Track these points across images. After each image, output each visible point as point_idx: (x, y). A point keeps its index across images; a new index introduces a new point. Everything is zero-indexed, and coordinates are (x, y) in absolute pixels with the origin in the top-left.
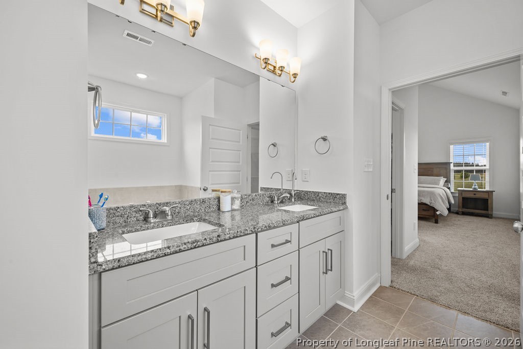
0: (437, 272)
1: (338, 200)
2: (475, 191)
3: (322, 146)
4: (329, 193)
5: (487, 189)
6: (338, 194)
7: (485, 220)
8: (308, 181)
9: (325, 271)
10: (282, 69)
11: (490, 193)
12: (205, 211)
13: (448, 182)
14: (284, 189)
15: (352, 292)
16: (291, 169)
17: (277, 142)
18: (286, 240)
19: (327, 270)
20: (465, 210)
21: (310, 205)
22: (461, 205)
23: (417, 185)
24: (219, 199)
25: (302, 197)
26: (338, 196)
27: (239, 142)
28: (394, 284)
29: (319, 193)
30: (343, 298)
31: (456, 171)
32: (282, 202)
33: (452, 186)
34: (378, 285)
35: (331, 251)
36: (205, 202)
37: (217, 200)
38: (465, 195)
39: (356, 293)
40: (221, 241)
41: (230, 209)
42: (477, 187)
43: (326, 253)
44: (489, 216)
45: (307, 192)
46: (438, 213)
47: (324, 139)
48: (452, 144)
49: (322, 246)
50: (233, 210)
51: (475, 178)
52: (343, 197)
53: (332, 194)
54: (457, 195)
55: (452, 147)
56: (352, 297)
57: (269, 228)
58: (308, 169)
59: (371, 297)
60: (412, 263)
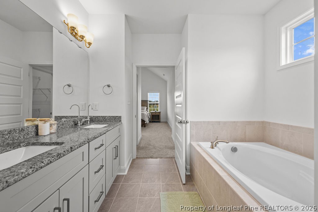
0: (150, 146)
1: (117, 119)
2: (156, 112)
3: (107, 90)
4: (112, 116)
5: (159, 111)
6: (117, 116)
7: (159, 123)
8: (97, 110)
9: (115, 158)
10: (82, 37)
11: (160, 112)
12: (24, 137)
13: (147, 109)
14: (80, 116)
15: (124, 165)
16: (84, 103)
17: (71, 84)
18: (101, 144)
19: (116, 157)
20: (153, 120)
21: (101, 124)
22: (152, 118)
23: (141, 111)
24: (37, 127)
25: (94, 120)
26: (117, 117)
27: (20, 78)
28: (138, 157)
29: (105, 116)
30: (120, 170)
31: (150, 104)
32: (83, 124)
33: (148, 110)
34: (132, 159)
35: (117, 146)
36: (24, 130)
37: (34, 128)
38: (153, 114)
39: (126, 166)
40: (73, 151)
41: (49, 133)
42: (156, 111)
43: (116, 148)
44: (159, 122)
45: (97, 117)
46: (146, 122)
47: (109, 86)
48: (148, 92)
49: (114, 145)
50: (51, 134)
51: (155, 107)
52: (120, 117)
53: (113, 116)
54: (150, 114)
55: (149, 94)
56: (124, 168)
57: (95, 138)
58: (98, 103)
59: (130, 165)
60: (141, 145)
